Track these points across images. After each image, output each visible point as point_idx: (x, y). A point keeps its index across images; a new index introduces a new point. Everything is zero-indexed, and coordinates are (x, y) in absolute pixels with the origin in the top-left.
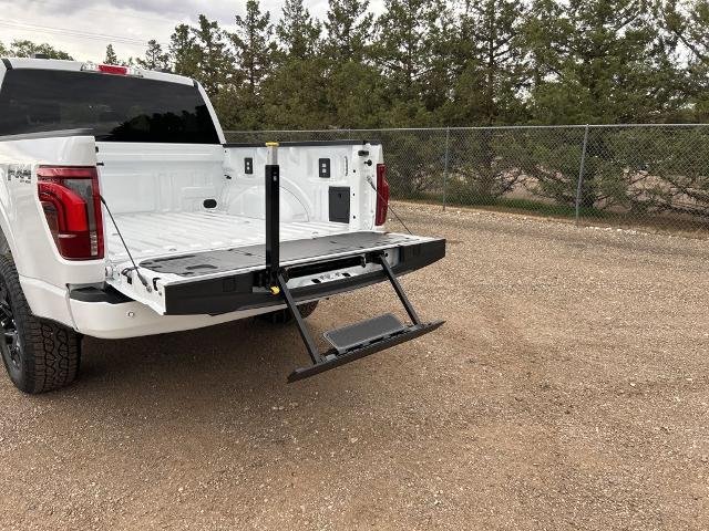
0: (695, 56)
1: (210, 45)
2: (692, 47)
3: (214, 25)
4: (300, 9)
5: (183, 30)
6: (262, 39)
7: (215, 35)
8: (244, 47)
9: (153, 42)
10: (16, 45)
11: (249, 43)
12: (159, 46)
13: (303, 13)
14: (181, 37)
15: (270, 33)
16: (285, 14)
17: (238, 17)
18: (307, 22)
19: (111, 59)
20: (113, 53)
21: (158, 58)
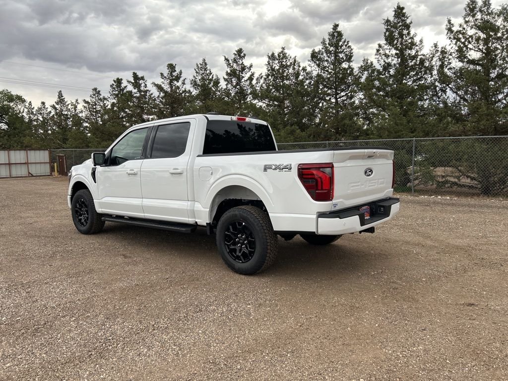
0: (458, 98)
1: (140, 91)
2: (456, 93)
3: (143, 78)
4: (206, 70)
5: (119, 81)
6: (178, 88)
7: (143, 85)
8: (165, 92)
9: (95, 89)
11: (169, 90)
12: (99, 91)
13: (208, 72)
14: (117, 86)
15: (184, 83)
16: (197, 72)
17: (162, 74)
18: (211, 77)
19: (61, 100)
20: (62, 96)
21: (99, 99)
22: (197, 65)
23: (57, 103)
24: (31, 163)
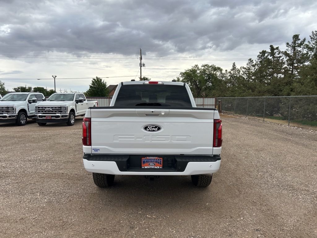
1: (274, 57)
3: (277, 48)
5: (263, 53)
7: (277, 53)
8: (290, 56)
9: (250, 60)
10: (203, 66)
11: (292, 54)
12: (252, 61)
14: (262, 56)
16: (311, 38)
17: (288, 44)
19: (234, 68)
20: (235, 66)
21: (252, 65)
22: (313, 32)
23: (232, 70)
24: (205, 105)
